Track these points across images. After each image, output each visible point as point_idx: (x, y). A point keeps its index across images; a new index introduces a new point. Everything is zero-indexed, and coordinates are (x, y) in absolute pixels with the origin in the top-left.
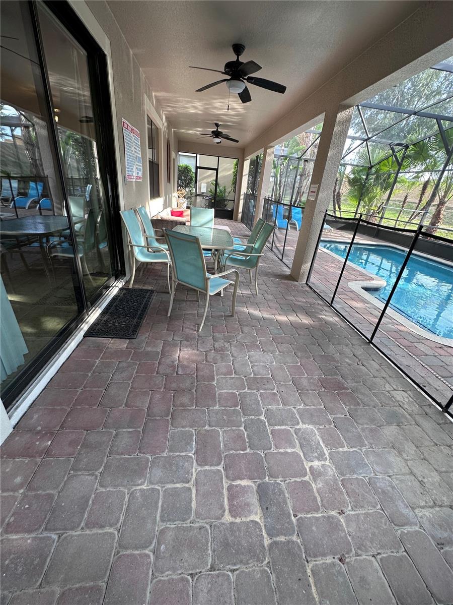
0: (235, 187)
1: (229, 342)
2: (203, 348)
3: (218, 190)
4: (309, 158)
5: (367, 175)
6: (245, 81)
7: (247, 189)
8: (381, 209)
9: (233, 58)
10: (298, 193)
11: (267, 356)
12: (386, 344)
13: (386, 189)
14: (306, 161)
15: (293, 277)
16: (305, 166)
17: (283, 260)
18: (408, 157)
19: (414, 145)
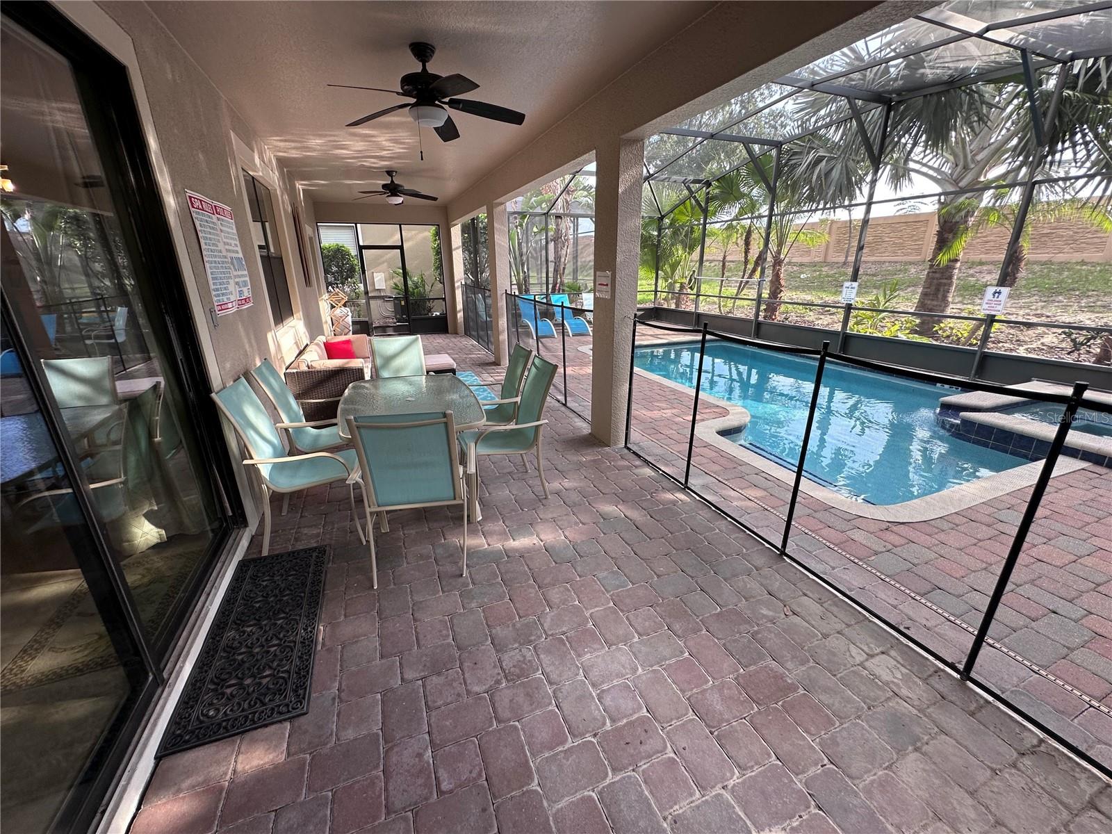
0: (441, 274)
1: (530, 642)
2: (480, 681)
3: (410, 283)
4: (562, 211)
5: (660, 230)
6: (446, 107)
7: (465, 274)
8: (695, 282)
9: (418, 68)
10: (556, 271)
11: (618, 654)
12: (809, 549)
13: (692, 249)
14: (558, 217)
15: (597, 439)
16: (557, 225)
17: (568, 405)
18: (714, 198)
19: (718, 180)
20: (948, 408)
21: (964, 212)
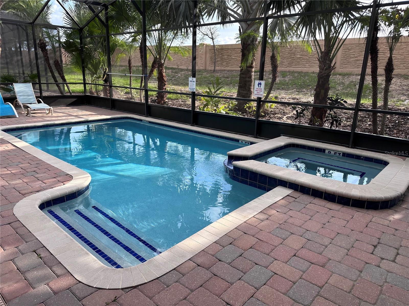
5: (81, 39)
20: (232, 158)
21: (251, 39)
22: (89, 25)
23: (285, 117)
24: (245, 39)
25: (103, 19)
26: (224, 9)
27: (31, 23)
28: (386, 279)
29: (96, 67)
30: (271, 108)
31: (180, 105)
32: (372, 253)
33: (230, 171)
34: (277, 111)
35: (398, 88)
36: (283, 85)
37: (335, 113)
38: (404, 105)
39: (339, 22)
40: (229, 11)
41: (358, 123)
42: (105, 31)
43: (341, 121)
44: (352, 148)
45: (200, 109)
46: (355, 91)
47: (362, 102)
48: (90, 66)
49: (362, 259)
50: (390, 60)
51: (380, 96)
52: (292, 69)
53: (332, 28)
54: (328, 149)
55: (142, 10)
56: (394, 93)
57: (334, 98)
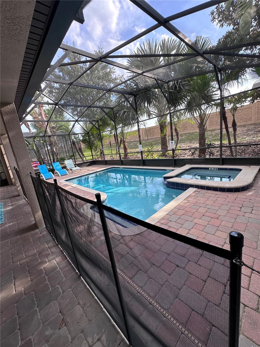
5: (89, 137)
18: (101, 125)
20: (165, 178)
21: (164, 123)
22: (92, 130)
23: (186, 155)
24: (161, 123)
25: (97, 126)
26: (149, 112)
27: (68, 134)
28: (248, 221)
29: (96, 148)
30: (178, 152)
31: (135, 158)
32: (240, 211)
33: (166, 184)
34: (182, 153)
35: (241, 132)
36: (182, 140)
37: (210, 150)
38: (246, 140)
39: (205, 108)
40: (151, 112)
41: (223, 153)
42: (98, 132)
43: (214, 153)
44: (222, 165)
45: (145, 158)
46: (219, 137)
47: (223, 142)
48: (94, 148)
49: (235, 213)
50: (234, 121)
51: (232, 138)
52: (185, 132)
53: (202, 111)
54: (210, 168)
55: (113, 120)
56: (239, 135)
57: (209, 143)
